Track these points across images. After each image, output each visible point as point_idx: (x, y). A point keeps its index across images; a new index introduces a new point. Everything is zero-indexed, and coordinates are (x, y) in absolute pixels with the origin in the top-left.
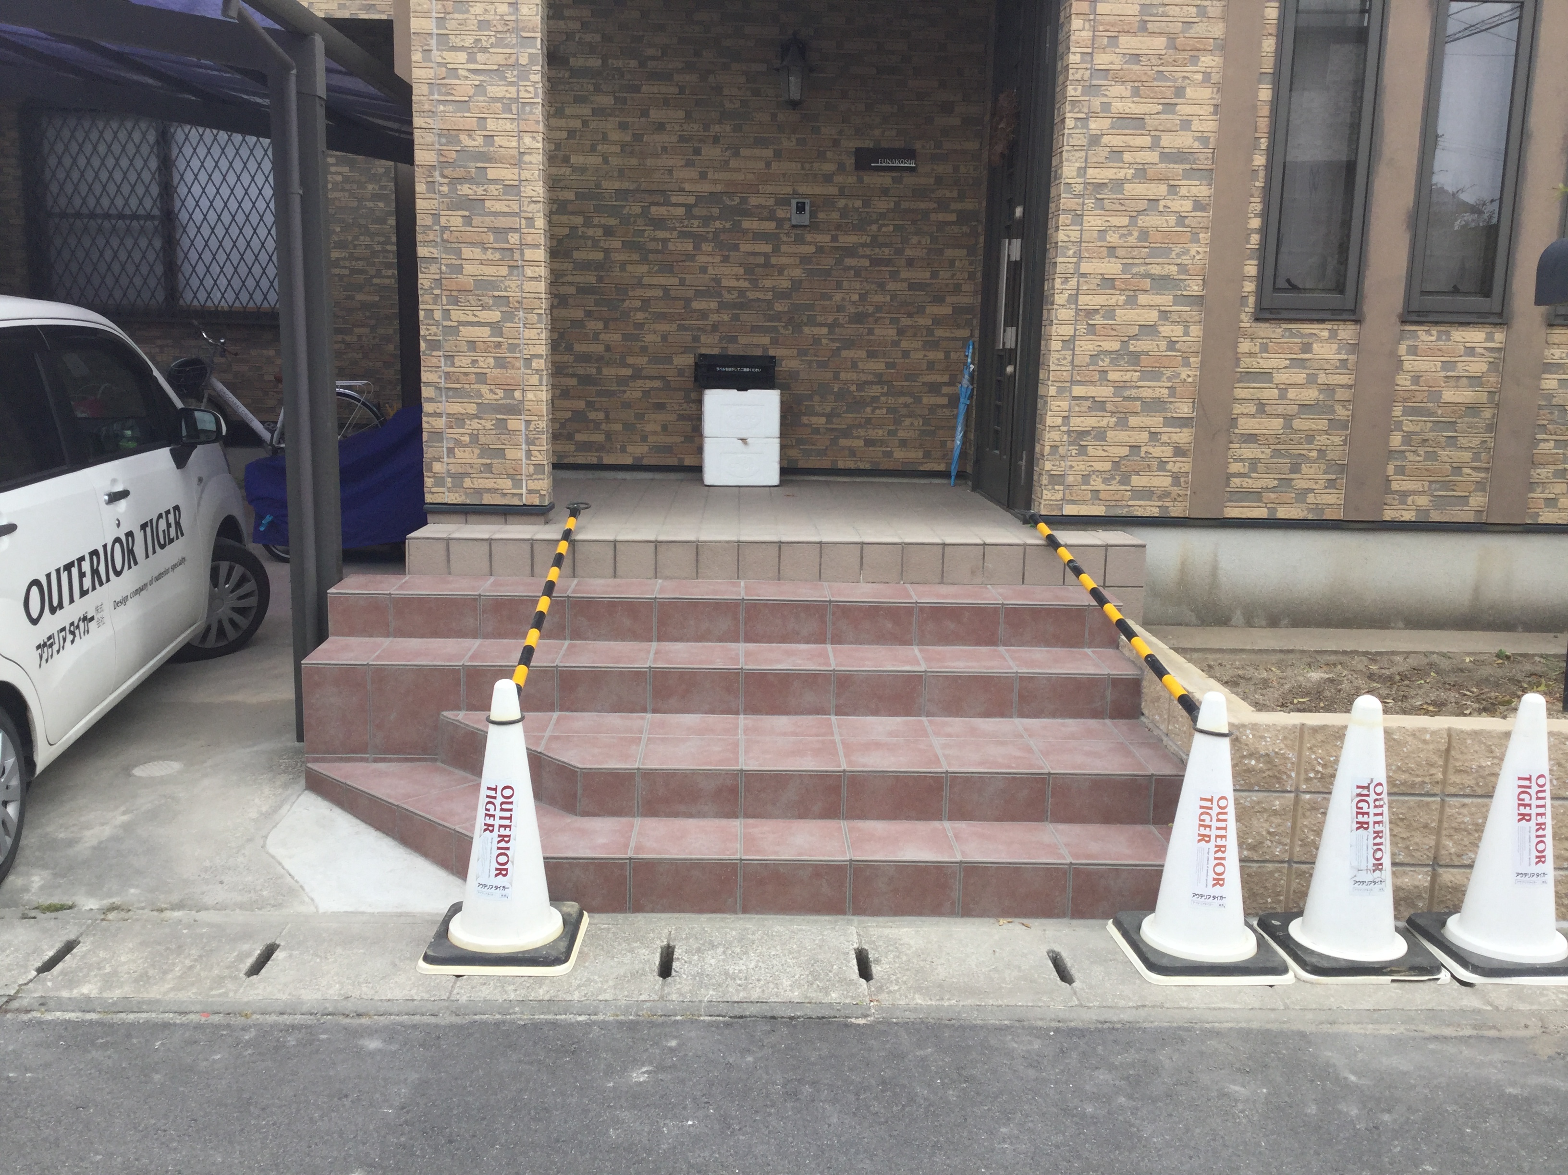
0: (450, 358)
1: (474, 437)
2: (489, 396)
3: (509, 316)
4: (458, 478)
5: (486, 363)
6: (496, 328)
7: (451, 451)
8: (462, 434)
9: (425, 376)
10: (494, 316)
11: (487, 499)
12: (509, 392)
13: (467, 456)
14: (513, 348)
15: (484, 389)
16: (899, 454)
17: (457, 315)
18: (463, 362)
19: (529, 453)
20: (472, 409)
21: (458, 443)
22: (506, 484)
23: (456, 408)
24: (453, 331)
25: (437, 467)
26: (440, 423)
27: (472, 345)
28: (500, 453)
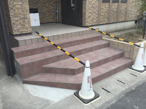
0: (14, 11)
1: (20, 23)
2: (21, 16)
3: (23, 3)
4: (18, 30)
5: (20, 11)
6: (21, 5)
7: (16, 26)
8: (18, 23)
9: (11, 14)
10: (21, 3)
11: (23, 33)
12: (25, 16)
13: (19, 26)
14: (24, 8)
15: (21, 15)
16: (50, 20)
17: (15, 3)
18: (17, 11)
19: (29, 25)
20: (19, 19)
21: (17, 24)
22: (26, 30)
23: (16, 19)
24: (14, 6)
25: (15, 29)
26: (14, 21)
27: (18, 8)
28: (24, 25)
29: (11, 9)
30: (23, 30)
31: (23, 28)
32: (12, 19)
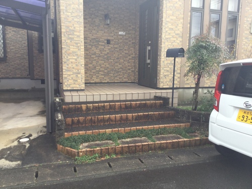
0: (68, 65)
1: (72, 78)
2: (74, 71)
4: (69, 85)
5: (74, 65)
10: (76, 57)
12: (78, 70)
13: (71, 81)
17: (69, 57)
20: (72, 73)
21: (69, 79)
22: (78, 86)
23: (69, 73)
24: (69, 60)
27: (72, 62)
29: (65, 62)
30: (75, 86)
31: (75, 83)
32: (64, 73)
